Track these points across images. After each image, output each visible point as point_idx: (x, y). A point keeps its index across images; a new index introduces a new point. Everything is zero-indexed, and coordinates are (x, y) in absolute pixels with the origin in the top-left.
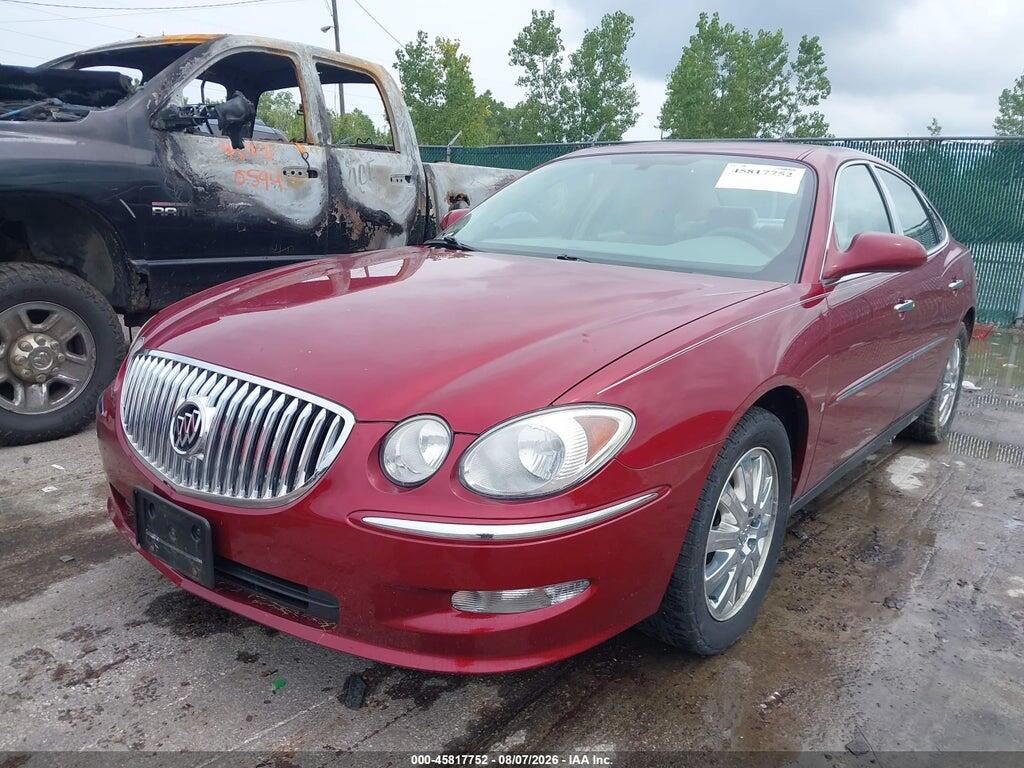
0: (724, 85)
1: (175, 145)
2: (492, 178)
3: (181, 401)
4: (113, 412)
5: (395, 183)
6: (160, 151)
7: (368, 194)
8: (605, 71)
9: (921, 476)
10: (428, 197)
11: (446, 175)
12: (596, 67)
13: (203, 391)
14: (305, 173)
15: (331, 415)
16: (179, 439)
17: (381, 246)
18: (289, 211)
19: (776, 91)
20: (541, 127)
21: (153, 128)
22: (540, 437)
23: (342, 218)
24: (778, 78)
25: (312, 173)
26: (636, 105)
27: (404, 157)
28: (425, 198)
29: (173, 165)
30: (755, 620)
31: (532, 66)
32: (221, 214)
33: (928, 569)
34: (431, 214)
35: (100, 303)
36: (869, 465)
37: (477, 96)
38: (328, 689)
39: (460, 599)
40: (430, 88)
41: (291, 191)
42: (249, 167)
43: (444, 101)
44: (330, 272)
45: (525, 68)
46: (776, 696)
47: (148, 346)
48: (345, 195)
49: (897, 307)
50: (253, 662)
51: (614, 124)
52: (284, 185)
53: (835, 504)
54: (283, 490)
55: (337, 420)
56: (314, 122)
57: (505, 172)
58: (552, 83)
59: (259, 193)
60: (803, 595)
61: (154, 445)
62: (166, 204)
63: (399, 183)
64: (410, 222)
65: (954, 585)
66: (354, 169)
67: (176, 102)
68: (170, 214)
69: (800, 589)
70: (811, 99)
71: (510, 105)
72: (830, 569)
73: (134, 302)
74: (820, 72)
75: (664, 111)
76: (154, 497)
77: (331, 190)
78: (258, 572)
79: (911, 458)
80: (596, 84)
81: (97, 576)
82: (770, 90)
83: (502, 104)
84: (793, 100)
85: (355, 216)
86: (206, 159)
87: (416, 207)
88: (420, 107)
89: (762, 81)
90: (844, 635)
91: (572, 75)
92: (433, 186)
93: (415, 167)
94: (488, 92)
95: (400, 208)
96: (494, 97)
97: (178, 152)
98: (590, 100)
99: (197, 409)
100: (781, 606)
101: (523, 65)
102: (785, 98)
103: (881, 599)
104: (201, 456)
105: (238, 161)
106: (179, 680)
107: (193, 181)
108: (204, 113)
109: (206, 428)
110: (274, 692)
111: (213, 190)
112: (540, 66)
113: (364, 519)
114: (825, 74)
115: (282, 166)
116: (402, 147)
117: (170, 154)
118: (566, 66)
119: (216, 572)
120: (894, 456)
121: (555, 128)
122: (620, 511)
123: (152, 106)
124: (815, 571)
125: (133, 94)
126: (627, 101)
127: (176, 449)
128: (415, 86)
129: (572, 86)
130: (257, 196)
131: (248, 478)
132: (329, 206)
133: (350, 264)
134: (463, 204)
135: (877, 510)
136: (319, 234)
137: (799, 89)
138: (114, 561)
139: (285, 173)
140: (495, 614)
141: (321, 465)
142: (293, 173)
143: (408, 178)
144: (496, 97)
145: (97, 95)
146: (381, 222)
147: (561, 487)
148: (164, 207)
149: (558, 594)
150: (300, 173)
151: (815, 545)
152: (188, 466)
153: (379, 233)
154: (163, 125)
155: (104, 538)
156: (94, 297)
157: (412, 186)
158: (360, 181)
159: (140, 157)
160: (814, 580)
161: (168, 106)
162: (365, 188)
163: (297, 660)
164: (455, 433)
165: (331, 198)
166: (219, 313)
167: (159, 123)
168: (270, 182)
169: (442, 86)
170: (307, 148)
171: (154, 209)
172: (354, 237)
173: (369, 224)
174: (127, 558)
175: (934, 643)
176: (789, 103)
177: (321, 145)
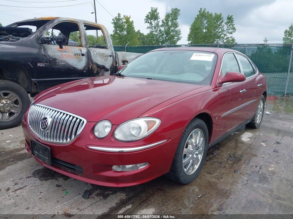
0: (206, 28)
1: (44, 48)
2: (134, 56)
3: (43, 116)
4: (26, 120)
5: (106, 57)
6: (40, 49)
7: (99, 60)
8: (172, 24)
9: (250, 138)
10: (116, 61)
11: (121, 55)
12: (169, 24)
13: (49, 114)
14: (81, 55)
15: (81, 120)
16: (42, 127)
17: (103, 75)
18: (77, 65)
19: (220, 30)
20: (154, 40)
21: (38, 43)
22: (135, 126)
23: (91, 67)
24: (221, 26)
25: (83, 55)
26: (181, 34)
27: (109, 50)
28: (115, 61)
29: (43, 53)
30: (198, 176)
31: (151, 23)
32: (57, 66)
33: (248, 163)
34: (117, 66)
35: (23, 90)
36: (236, 135)
37: (136, 32)
38: (80, 194)
39: (115, 167)
40: (122, 30)
41: (77, 60)
42: (65, 53)
43: (126, 33)
44: (88, 82)
45: (149, 24)
46: (200, 196)
47: (36, 102)
48: (92, 61)
49: (241, 91)
50: (60, 187)
51: (174, 40)
52: (75, 58)
53: (225, 145)
54: (69, 140)
55: (82, 121)
56: (83, 41)
57: (138, 54)
58: (157, 28)
59: (68, 60)
60: (212, 170)
61: (36, 129)
62: (41, 64)
63: (108, 57)
64: (111, 68)
65: (254, 167)
66: (95, 54)
67: (45, 36)
68: (43, 66)
69: (212, 168)
70: (230, 32)
71: (145, 34)
72: (221, 163)
73: (33, 90)
74: (233, 25)
75: (189, 36)
76: (36, 142)
77: (88, 59)
78: (63, 161)
79: (248, 133)
80: (169, 28)
81: (20, 164)
82: (219, 30)
83: (143, 34)
84: (225, 33)
85: (95, 66)
86: (53, 51)
87: (113, 64)
88: (119, 35)
89: (217, 27)
90: (221, 180)
91: (162, 26)
92: (118, 58)
93: (112, 53)
94: (139, 30)
95: (108, 64)
96: (140, 32)
97: (45, 50)
98: (167, 33)
99: (47, 119)
100: (206, 173)
101: (148, 23)
102: (223, 32)
103: (233, 171)
104: (48, 131)
105: (62, 52)
106: (40, 192)
107: (49, 57)
108: (52, 39)
109: (49, 124)
110: (65, 195)
111: (55, 60)
112: (153, 23)
113: (89, 147)
114: (234, 26)
115: (74, 53)
116: (109, 47)
117: (42, 50)
118: (161, 23)
119: (52, 161)
120: (243, 132)
121: (157, 41)
122: (156, 145)
123: (38, 37)
124: (216, 163)
125: (32, 34)
126: (178, 33)
127: (41, 129)
128: (118, 29)
129: (162, 29)
130: (67, 61)
131: (60, 137)
132: (88, 64)
133: (94, 80)
134: (126, 63)
135: (236, 147)
136: (85, 72)
137: (227, 29)
138: (25, 161)
139: (75, 55)
140: (124, 172)
141: (78, 133)
142: (77, 55)
143: (110, 56)
144: (141, 32)
145: (23, 34)
146: (103, 68)
147: (140, 139)
148: (41, 65)
149: (140, 166)
150: (79, 55)
151: (218, 156)
152: (45, 134)
153: (102, 71)
154: (41, 42)
155: (22, 154)
156: (21, 89)
157: (111, 58)
158: (97, 57)
159: (34, 51)
160: (216, 166)
161: (42, 37)
162: (98, 59)
163: (72, 186)
164: (113, 125)
165: (88, 62)
166: (56, 93)
167: (40, 42)
168: (71, 57)
169: (125, 29)
170: (81, 48)
171: (38, 65)
172: (95, 72)
173: (99, 69)
174: (28, 160)
175: (246, 182)
176: (224, 34)
177: (85, 47)
